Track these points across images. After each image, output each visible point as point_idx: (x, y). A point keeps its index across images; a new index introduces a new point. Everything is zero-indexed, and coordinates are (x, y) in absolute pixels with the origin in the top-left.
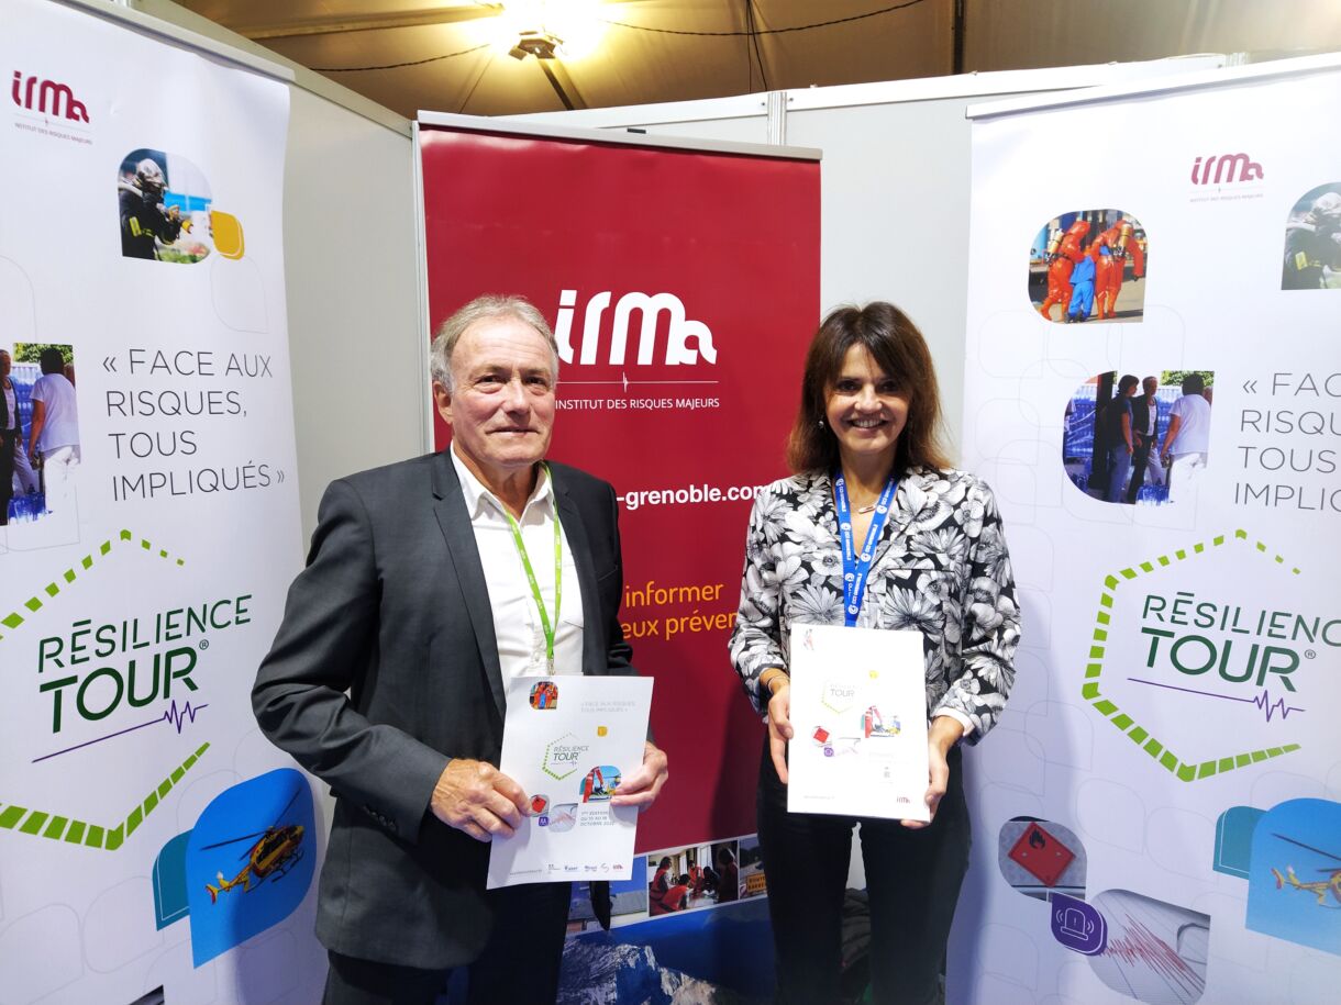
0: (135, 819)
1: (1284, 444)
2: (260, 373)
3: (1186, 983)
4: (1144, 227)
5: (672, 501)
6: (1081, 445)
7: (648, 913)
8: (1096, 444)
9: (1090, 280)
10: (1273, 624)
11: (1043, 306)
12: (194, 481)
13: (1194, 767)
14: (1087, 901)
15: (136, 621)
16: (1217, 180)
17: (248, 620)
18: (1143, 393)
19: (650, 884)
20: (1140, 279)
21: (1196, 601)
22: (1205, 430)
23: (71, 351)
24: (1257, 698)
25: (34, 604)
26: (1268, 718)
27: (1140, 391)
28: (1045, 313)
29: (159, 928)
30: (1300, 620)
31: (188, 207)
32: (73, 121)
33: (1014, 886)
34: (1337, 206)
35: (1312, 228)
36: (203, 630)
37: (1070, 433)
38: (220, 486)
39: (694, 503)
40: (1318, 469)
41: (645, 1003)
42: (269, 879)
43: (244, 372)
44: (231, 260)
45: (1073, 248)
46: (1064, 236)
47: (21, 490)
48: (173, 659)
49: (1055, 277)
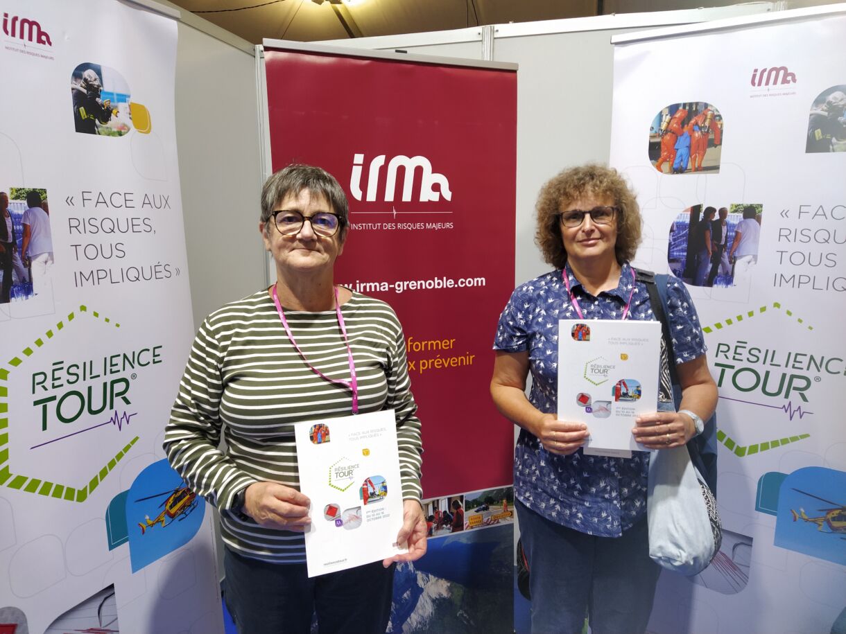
0: (94, 483)
1: (805, 249)
2: (163, 206)
3: (738, 579)
4: (721, 113)
5: (424, 287)
6: (679, 251)
8: (688, 250)
9: (687, 147)
10: (795, 361)
11: (657, 163)
12: (124, 275)
13: (746, 448)
15: (91, 362)
16: (767, 83)
17: (160, 361)
20: (718, 147)
21: (749, 347)
22: (756, 241)
23: (45, 192)
24: (784, 406)
25: (28, 352)
26: (791, 418)
27: (717, 217)
28: (659, 168)
29: (110, 549)
30: (812, 358)
31: (116, 101)
32: (42, 45)
34: (842, 100)
35: (826, 114)
36: (133, 367)
37: (673, 243)
38: (141, 278)
39: (438, 289)
40: (826, 265)
41: (408, 592)
42: (177, 519)
43: (153, 205)
44: (143, 134)
45: (677, 127)
46: (671, 119)
47: (18, 280)
48: (115, 385)
49: (664, 144)
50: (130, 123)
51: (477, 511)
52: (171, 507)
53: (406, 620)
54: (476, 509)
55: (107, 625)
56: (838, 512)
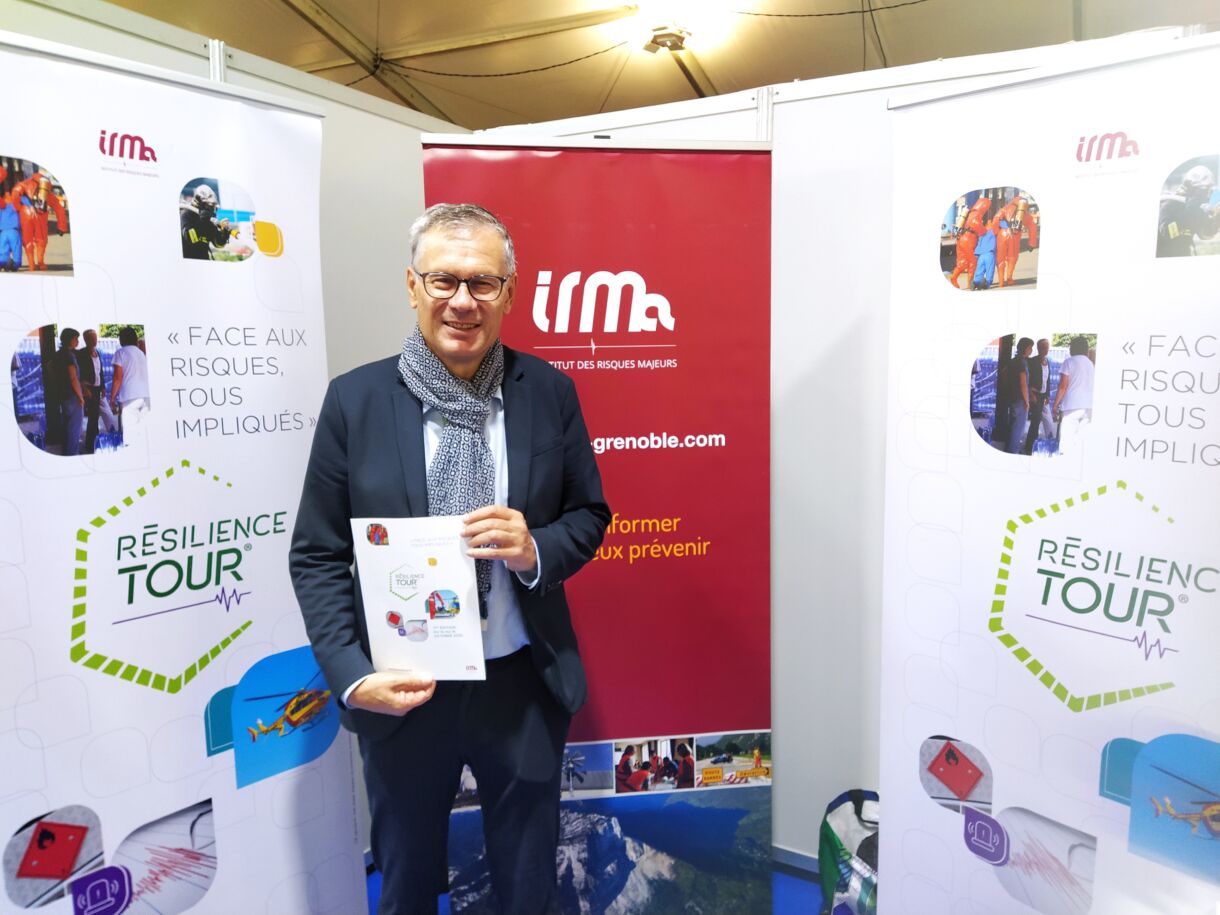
0: (191, 673)
1: (1160, 400)
2: (296, 341)
3: (1075, 897)
4: (1037, 202)
5: (634, 447)
6: (986, 401)
7: (614, 790)
8: (998, 400)
9: (992, 251)
10: (1150, 570)
11: (952, 276)
12: (240, 425)
13: (1082, 700)
14: (993, 816)
15: (193, 527)
17: (284, 531)
18: (1037, 354)
19: (617, 766)
20: (1034, 250)
21: (1083, 546)
22: (1089, 387)
23: (143, 329)
24: (1136, 638)
25: (114, 511)
26: (1147, 656)
27: (1035, 352)
28: (954, 281)
29: (209, 755)
30: (1174, 566)
31: (236, 219)
32: (144, 162)
33: (933, 797)
34: (1205, 178)
35: (1183, 199)
36: (247, 536)
37: (976, 390)
38: (262, 428)
39: (654, 449)
40: (1190, 425)
41: (613, 865)
42: (300, 728)
43: (281, 342)
44: (271, 258)
45: (977, 223)
46: (969, 212)
47: (105, 429)
48: (224, 557)
49: (962, 249)
50: (254, 246)
51: (715, 762)
52: (293, 712)
53: (611, 902)
54: (713, 759)
55: (204, 847)
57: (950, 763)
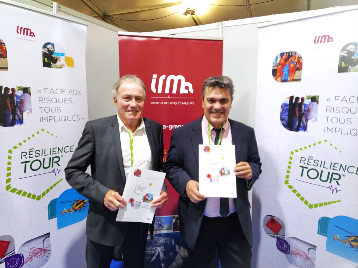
0: (44, 194)
1: (338, 116)
2: (78, 94)
3: (310, 264)
4: (302, 56)
6: (285, 116)
7: (173, 231)
9: (288, 71)
10: (334, 166)
11: (275, 78)
12: (60, 118)
13: (313, 205)
14: (285, 239)
15: (45, 150)
16: (321, 42)
17: (72, 151)
20: (301, 71)
21: (314, 159)
22: (316, 112)
24: (329, 187)
25: (20, 144)
26: (332, 192)
27: (300, 101)
28: (276, 80)
29: (49, 219)
30: (341, 165)
31: (59, 55)
32: (31, 37)
33: (267, 233)
34: (353, 49)
35: (346, 55)
36: (62, 153)
37: (282, 112)
38: (67, 120)
40: (347, 123)
41: (172, 253)
42: (77, 211)
43: (73, 94)
44: (70, 68)
45: (283, 62)
46: (281, 59)
47: (18, 119)
48: (54, 159)
49: (278, 70)
50: (65, 64)
52: (75, 206)
53: (171, 264)
56: (354, 238)
57: (273, 224)
